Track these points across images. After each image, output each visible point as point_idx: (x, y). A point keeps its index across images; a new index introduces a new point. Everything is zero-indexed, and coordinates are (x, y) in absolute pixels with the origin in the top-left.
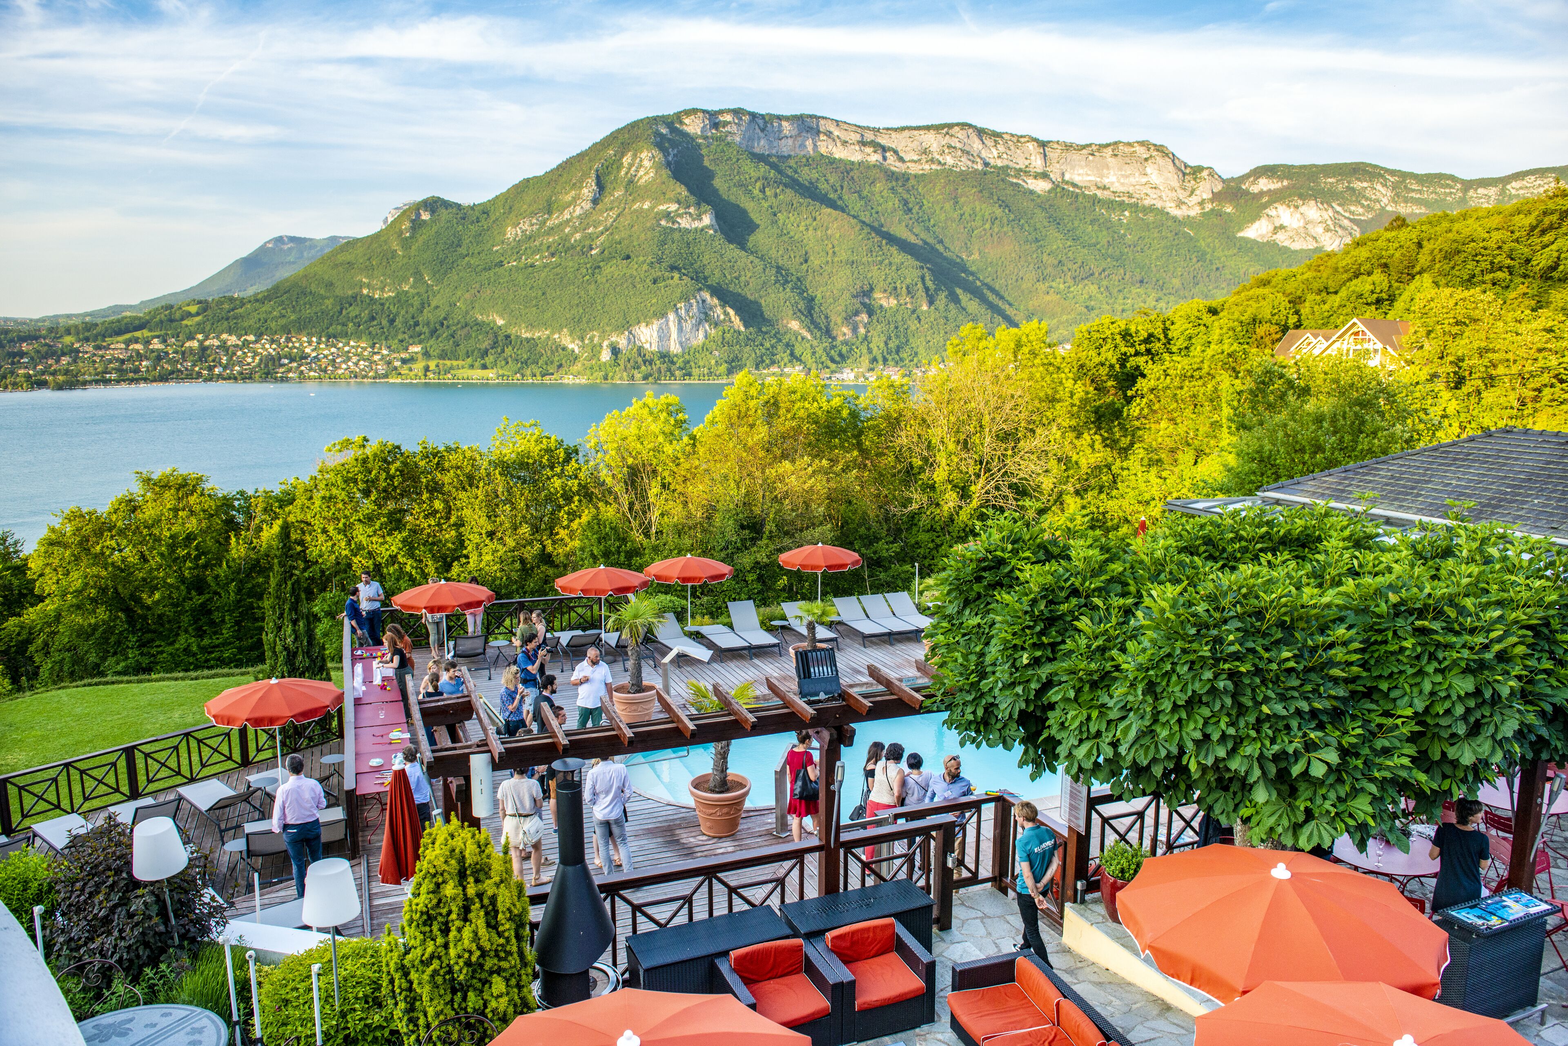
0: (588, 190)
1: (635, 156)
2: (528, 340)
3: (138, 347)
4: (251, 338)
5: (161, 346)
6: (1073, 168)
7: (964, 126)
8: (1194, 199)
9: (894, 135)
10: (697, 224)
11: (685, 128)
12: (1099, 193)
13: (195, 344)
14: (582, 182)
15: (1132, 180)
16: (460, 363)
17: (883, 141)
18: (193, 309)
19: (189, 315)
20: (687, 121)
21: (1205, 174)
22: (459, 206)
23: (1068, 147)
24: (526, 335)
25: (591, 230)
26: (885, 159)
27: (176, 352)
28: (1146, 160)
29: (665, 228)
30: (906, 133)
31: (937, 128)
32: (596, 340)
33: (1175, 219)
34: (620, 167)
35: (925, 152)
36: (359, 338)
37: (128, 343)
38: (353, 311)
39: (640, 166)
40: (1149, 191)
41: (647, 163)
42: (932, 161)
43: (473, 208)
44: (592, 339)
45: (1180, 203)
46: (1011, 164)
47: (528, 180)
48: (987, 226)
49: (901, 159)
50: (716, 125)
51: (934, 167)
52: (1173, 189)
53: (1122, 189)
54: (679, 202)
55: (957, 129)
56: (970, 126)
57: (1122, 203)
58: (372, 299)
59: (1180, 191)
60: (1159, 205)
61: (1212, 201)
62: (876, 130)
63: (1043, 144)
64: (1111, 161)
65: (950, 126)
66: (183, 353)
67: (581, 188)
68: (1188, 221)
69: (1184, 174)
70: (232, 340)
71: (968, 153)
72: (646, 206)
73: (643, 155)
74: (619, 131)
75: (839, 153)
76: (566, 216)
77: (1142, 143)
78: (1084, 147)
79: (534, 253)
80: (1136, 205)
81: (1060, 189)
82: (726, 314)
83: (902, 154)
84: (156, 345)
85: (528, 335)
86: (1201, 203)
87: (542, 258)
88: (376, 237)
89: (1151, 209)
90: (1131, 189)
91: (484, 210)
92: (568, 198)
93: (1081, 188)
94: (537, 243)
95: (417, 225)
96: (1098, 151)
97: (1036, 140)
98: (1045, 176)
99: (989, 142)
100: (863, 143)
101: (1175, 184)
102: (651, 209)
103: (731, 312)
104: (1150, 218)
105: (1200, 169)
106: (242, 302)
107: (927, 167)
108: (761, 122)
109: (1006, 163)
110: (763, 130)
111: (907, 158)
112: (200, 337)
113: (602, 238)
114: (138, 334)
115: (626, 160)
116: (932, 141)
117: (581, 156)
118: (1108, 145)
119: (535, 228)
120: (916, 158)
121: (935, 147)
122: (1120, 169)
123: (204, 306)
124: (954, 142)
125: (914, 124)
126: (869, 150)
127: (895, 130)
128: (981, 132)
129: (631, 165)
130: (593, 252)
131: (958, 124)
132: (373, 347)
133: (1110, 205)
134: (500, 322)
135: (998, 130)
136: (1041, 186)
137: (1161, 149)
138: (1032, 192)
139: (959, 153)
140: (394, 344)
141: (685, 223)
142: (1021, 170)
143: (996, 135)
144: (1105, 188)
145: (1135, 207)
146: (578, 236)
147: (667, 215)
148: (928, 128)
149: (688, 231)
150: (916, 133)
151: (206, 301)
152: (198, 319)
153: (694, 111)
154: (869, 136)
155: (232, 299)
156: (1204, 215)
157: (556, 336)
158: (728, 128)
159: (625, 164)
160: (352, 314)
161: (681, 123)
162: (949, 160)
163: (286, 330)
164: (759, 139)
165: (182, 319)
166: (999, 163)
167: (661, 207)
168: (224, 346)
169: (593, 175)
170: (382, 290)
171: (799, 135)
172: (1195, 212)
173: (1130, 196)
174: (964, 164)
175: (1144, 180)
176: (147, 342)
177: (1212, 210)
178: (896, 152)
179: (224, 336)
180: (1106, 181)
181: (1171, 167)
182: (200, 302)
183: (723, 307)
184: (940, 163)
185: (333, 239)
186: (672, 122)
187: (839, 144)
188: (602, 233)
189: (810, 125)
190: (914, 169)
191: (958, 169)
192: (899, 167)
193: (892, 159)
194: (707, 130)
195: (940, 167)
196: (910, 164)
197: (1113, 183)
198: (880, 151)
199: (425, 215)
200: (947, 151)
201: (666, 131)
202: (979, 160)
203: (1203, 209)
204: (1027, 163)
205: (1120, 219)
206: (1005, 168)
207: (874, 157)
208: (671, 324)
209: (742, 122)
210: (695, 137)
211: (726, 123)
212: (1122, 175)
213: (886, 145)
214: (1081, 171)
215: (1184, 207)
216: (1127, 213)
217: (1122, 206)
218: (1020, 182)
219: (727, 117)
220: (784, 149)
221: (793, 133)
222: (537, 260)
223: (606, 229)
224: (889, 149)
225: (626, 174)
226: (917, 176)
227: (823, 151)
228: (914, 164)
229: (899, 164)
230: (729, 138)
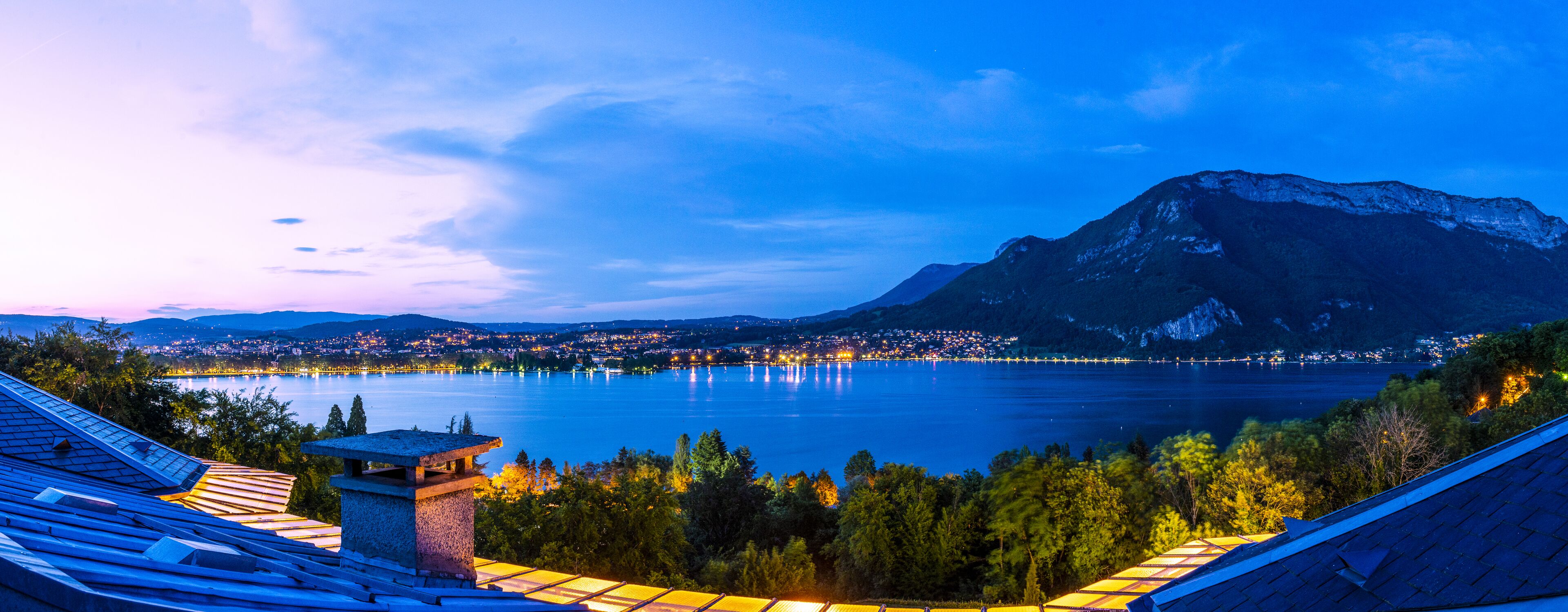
0: (1133, 228)
1: (1166, 205)
2: (1090, 332)
4: (913, 332)
5: (858, 338)
6: (1470, 214)
7: (1396, 183)
8: (1549, 238)
9: (1347, 188)
10: (1209, 251)
11: (1202, 185)
12: (1488, 231)
14: (1130, 223)
15: (1509, 224)
16: (1043, 348)
17: (1340, 193)
20: (1202, 179)
21: (1556, 221)
22: (1046, 242)
23: (1467, 200)
24: (1088, 329)
25: (1135, 256)
26: (1341, 204)
27: (867, 342)
28: (1518, 210)
29: (1186, 253)
30: (1356, 187)
31: (1378, 184)
32: (1137, 332)
33: (1538, 250)
34: (1156, 211)
35: (1370, 200)
36: (978, 331)
39: (1170, 210)
40: (1521, 231)
41: (1174, 209)
42: (1374, 207)
43: (1055, 243)
44: (1134, 331)
45: (1541, 240)
46: (1429, 210)
47: (1092, 223)
48: (1413, 252)
49: (1352, 205)
50: (1223, 182)
51: (1375, 211)
52: (1536, 230)
53: (1503, 229)
54: (1196, 235)
55: (1391, 185)
56: (1400, 183)
57: (1503, 238)
58: (987, 305)
59: (1540, 232)
60: (1528, 240)
61: (1561, 239)
62: (1335, 185)
63: (1449, 197)
64: (1497, 210)
65: (1387, 183)
66: (871, 342)
67: (1129, 227)
68: (1546, 251)
69: (1544, 221)
70: (901, 333)
71: (1399, 202)
72: (1174, 238)
73: (1172, 203)
75: (1310, 201)
76: (1118, 246)
77: (1516, 200)
78: (1477, 200)
79: (1096, 272)
80: (1512, 240)
81: (1462, 228)
82: (1229, 313)
83: (1354, 202)
84: (855, 337)
85: (1090, 329)
86: (1555, 240)
87: (1100, 275)
88: (991, 264)
89: (1522, 243)
90: (1509, 230)
91: (1062, 244)
92: (1120, 234)
93: (1476, 228)
94: (1098, 265)
95: (1019, 255)
96: (1487, 203)
97: (1445, 194)
98: (1451, 218)
99: (1414, 195)
100: (1326, 194)
101: (1537, 227)
102: (1176, 240)
103: (1233, 312)
104: (1522, 249)
105: (1552, 218)
106: (907, 308)
107: (1371, 210)
108: (1254, 179)
109: (1425, 209)
110: (1255, 185)
111: (1356, 205)
113: (1142, 261)
114: (846, 329)
115: (1160, 207)
116: (1375, 193)
117: (1129, 205)
118: (1492, 200)
119: (1096, 255)
120: (1363, 204)
121: (1376, 198)
122: (1502, 216)
123: (885, 311)
124: (1389, 194)
125: (1361, 181)
126: (1329, 199)
127: (1348, 185)
128: (1409, 188)
129: (1163, 211)
130: (1137, 271)
131: (1392, 182)
132: (987, 337)
133: (1496, 239)
134: (1071, 320)
135: (1420, 187)
136: (1450, 225)
137: (1528, 204)
138: (1444, 229)
139: (1393, 202)
140: (1001, 335)
141: (1199, 249)
142: (1435, 214)
143: (1418, 190)
144: (1492, 228)
145: (1512, 242)
146: (1126, 260)
147: (1187, 244)
148: (1371, 184)
149: (1201, 255)
150: (1363, 187)
151: (886, 308)
152: (881, 319)
153: (1207, 173)
154: (1330, 189)
155: (901, 306)
156: (1556, 248)
157: (1109, 329)
158: (1231, 184)
159: (1159, 210)
160: (975, 315)
161: (1199, 181)
162: (1386, 206)
163: (933, 326)
164: (1253, 191)
165: (872, 320)
166: (1421, 209)
167: (1184, 239)
168: (895, 337)
169: (1137, 217)
170: (994, 299)
171: (1281, 188)
172: (1550, 246)
173: (1509, 234)
174: (1396, 209)
175: (1517, 224)
176: (850, 335)
177: (1561, 245)
178: (1348, 200)
179: (896, 331)
180: (1492, 224)
181: (1535, 216)
182: (882, 308)
183: (1227, 308)
184: (1379, 208)
185: (964, 265)
186: (1194, 179)
187: (1309, 194)
188: (1142, 257)
189: (1289, 181)
190: (1362, 212)
191: (1392, 213)
192: (1351, 210)
193: (1346, 205)
194: (1217, 186)
195: (1379, 211)
196: (1359, 209)
197: (1497, 225)
198: (1338, 200)
199: (1024, 249)
200: (1384, 200)
201: (1187, 186)
202: (1406, 207)
203: (1556, 244)
204: (1439, 210)
205: (1502, 250)
206: (1424, 213)
207: (1334, 204)
208: (1190, 321)
209: (1241, 179)
210: (1209, 191)
211: (1229, 181)
212: (1503, 220)
213: (1342, 195)
214: (1476, 217)
215: (1544, 243)
216: (1507, 246)
217: (1503, 241)
218: (1435, 222)
219: (1231, 177)
220: (1271, 198)
221: (1277, 187)
222: (1097, 277)
223: (1145, 255)
224: (1344, 198)
225: (1160, 216)
226: (1363, 217)
227: (1298, 198)
228: (1361, 209)
229: (1351, 209)
230: (1232, 191)
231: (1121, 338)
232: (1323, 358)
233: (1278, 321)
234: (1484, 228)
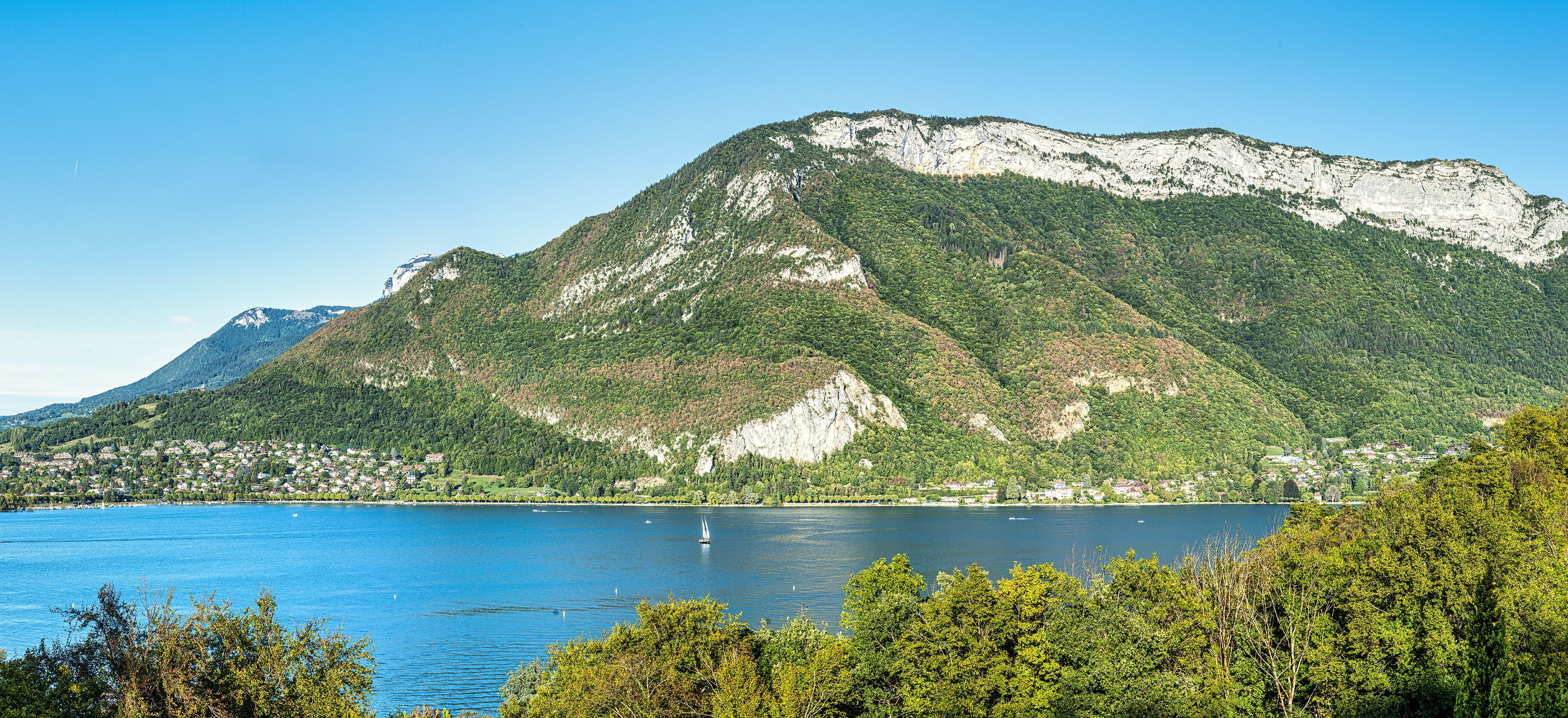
0: (678, 231)
1: (744, 181)
2: (591, 445)
3: (86, 456)
4: (221, 444)
5: (113, 456)
6: (1372, 194)
8: (1540, 241)
9: (1115, 144)
10: (835, 276)
11: (816, 140)
12: (1410, 231)
13: (152, 453)
14: (668, 221)
15: (1453, 213)
16: (497, 478)
17: (1101, 153)
18: (150, 407)
19: (147, 415)
20: (818, 129)
21: (1552, 206)
22: (495, 259)
24: (589, 437)
25: (681, 286)
26: (1103, 178)
27: (130, 463)
29: (788, 281)
30: (1136, 143)
31: (1180, 135)
32: (690, 444)
33: (1513, 266)
34: (725, 195)
35: (1163, 168)
36: (359, 446)
37: (75, 451)
38: (351, 407)
39: (753, 193)
40: (1478, 229)
41: (761, 190)
42: (1172, 182)
43: (512, 260)
44: (683, 444)
45: (1520, 246)
46: (1285, 188)
49: (1127, 179)
51: (1176, 191)
52: (1510, 227)
53: (1441, 225)
54: (807, 242)
56: (1224, 133)
57: (1441, 244)
58: (377, 392)
59: (1519, 229)
60: (1492, 248)
61: (1562, 243)
62: (1092, 139)
63: (1328, 160)
64: (1425, 186)
65: (1198, 133)
66: (139, 464)
67: (667, 227)
68: (1531, 269)
69: (1525, 206)
70: (197, 448)
71: (1223, 171)
72: (762, 250)
73: (756, 180)
74: (721, 146)
75: (1040, 171)
76: (646, 268)
77: (1466, 162)
78: (1387, 164)
79: (600, 322)
80: (1460, 247)
81: (1355, 223)
82: (878, 404)
83: (1129, 173)
84: (107, 454)
85: (593, 438)
86: (1549, 246)
87: (610, 328)
88: (381, 308)
89: (1482, 253)
90: (1453, 226)
91: (530, 264)
92: (649, 243)
93: (1382, 222)
94: (604, 307)
95: (440, 288)
96: (1409, 171)
97: (1317, 153)
98: (1331, 204)
99: (1255, 158)
100: (1073, 157)
101: (1513, 219)
102: (768, 254)
103: (887, 402)
104: (1480, 264)
105: (1545, 200)
106: (211, 399)
107: (1165, 191)
109: (1276, 185)
110: (927, 141)
111: (1135, 178)
112: (158, 444)
113: (697, 298)
114: (86, 441)
115: (732, 187)
116: (1172, 153)
117: (667, 184)
118: (1418, 164)
119: (602, 286)
120: (1148, 177)
121: (1177, 163)
122: (1438, 198)
123: (164, 404)
124: (1202, 156)
126: (1080, 166)
127: (1118, 138)
128: (1243, 142)
129: (738, 194)
130: (685, 318)
131: (1208, 130)
132: (378, 456)
133: (1425, 246)
134: (553, 420)
135: (1265, 139)
136: (1328, 219)
137: (1493, 172)
138: (1317, 227)
139: (1211, 171)
140: (407, 450)
141: (817, 274)
142: (1297, 196)
143: (1262, 147)
144: (1416, 223)
145: (1459, 250)
146: (663, 296)
147: (790, 261)
148: (1166, 135)
149: (818, 285)
150: (1148, 142)
151: (167, 398)
152: (156, 419)
153: (827, 115)
154: (1082, 147)
155: (197, 394)
156: (1553, 262)
157: (631, 439)
158: (878, 138)
159: (730, 193)
160: (350, 411)
161: (809, 132)
162: (1198, 181)
163: (265, 433)
164: (922, 152)
165: (137, 419)
166: (1269, 186)
167: (783, 253)
168: (187, 455)
169: (684, 207)
170: (391, 378)
171: (980, 146)
172: (1540, 259)
173: (1453, 235)
174: (1218, 186)
175: (1469, 213)
176: (96, 450)
178: (1118, 169)
179: (189, 443)
180: (1417, 214)
181: (1505, 195)
182: (159, 399)
183: (874, 394)
184: (1182, 184)
185: (322, 309)
186: (797, 131)
187: (1037, 159)
188: (697, 290)
189: (996, 131)
190: (1147, 194)
191: (1210, 195)
192: (1126, 191)
193: (1114, 179)
194: (849, 143)
195: (1182, 191)
196: (1139, 186)
197: (1427, 217)
198: (1097, 168)
199: (450, 274)
200: (1193, 168)
201: (788, 144)
202: (1239, 181)
203: (1550, 254)
204: (1307, 186)
205: (1439, 267)
206: (1276, 195)
207: (1087, 178)
208: (799, 420)
209: (898, 129)
210: (831, 153)
211: (874, 131)
212: (1442, 207)
213: (1105, 160)
214: (1383, 199)
215: (1526, 252)
216: (1448, 258)
217: (1439, 248)
218: (1299, 213)
219: (876, 123)
220: (958, 166)
221: (971, 143)
222: (603, 332)
223: (703, 285)
224: (1109, 165)
225: (731, 207)
226: (1148, 204)
227: (1014, 168)
228: (1145, 187)
229: (1122, 186)
230: (878, 152)
231: (655, 459)
232: (1077, 495)
233: (979, 420)
234: (1401, 223)
